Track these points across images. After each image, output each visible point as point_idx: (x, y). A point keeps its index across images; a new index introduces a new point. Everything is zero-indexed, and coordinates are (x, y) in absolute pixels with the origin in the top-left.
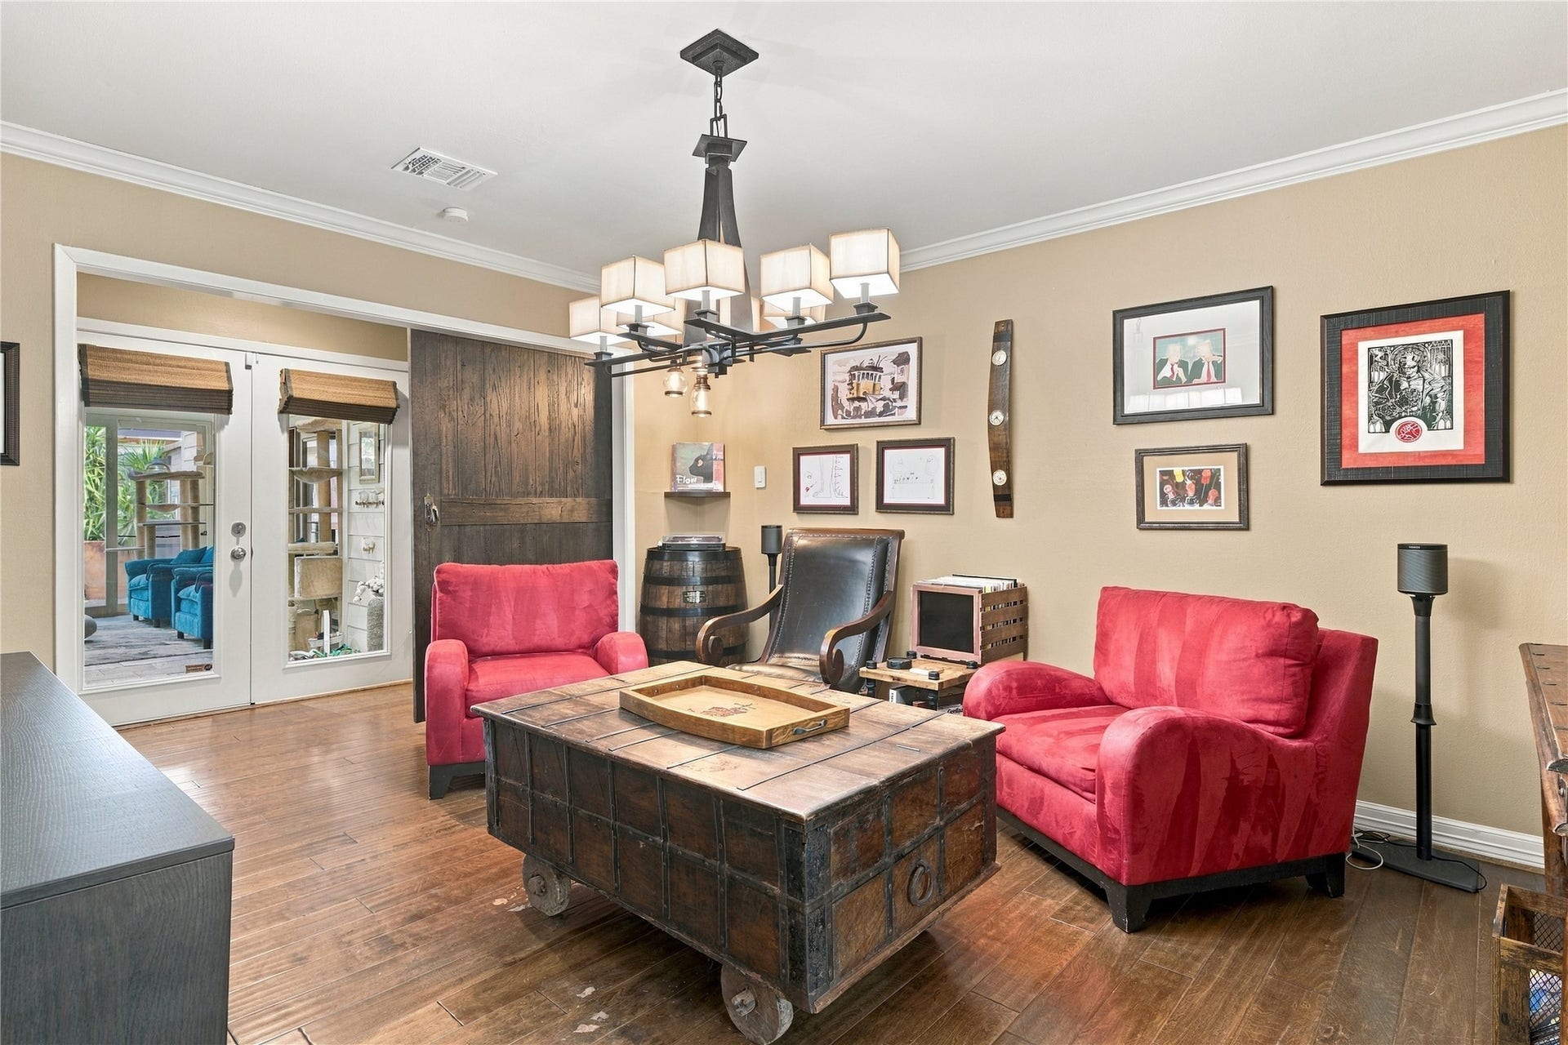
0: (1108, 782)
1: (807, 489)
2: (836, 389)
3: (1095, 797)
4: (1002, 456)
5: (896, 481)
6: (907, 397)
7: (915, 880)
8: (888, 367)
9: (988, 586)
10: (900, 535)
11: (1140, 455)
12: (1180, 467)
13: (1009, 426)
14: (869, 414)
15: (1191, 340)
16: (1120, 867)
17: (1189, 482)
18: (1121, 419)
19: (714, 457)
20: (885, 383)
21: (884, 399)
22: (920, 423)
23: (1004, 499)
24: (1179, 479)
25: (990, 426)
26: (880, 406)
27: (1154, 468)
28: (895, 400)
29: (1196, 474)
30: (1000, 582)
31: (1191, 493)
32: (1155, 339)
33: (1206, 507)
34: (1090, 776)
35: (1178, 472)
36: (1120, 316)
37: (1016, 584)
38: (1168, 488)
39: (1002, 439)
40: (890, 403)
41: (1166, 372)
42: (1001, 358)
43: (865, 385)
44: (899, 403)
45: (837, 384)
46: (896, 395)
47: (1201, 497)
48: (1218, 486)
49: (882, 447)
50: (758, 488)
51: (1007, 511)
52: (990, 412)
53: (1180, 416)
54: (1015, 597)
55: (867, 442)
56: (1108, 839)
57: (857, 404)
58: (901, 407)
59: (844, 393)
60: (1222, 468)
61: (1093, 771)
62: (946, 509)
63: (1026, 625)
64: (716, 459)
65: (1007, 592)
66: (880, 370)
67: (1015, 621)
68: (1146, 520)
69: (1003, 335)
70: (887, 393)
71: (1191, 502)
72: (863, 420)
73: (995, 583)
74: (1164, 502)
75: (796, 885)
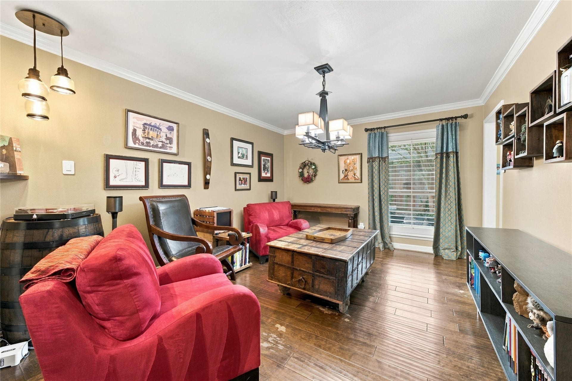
1: (115, 177)
2: (135, 131)
5: (168, 176)
6: (173, 144)
8: (164, 129)
10: (185, 196)
11: (236, 173)
13: (211, 161)
14: (153, 146)
15: (243, 149)
18: (233, 164)
19: (14, 149)
20: (163, 135)
21: (162, 142)
22: (178, 155)
23: (207, 184)
24: (242, 179)
25: (206, 161)
26: (160, 144)
27: (238, 176)
28: (167, 144)
29: (244, 179)
31: (243, 182)
32: (238, 147)
33: (245, 185)
36: (232, 140)
38: (240, 181)
39: (210, 165)
40: (165, 144)
41: (239, 155)
42: (208, 140)
43: (152, 134)
44: (169, 145)
45: (135, 128)
46: (168, 142)
48: (247, 181)
49: (162, 162)
50: (64, 174)
51: (207, 187)
53: (242, 165)
55: (154, 159)
57: (148, 140)
58: (170, 147)
59: (139, 133)
62: (188, 187)
64: (16, 151)
66: (161, 129)
69: (207, 133)
70: (164, 140)
71: (243, 184)
72: (151, 148)
74: (239, 184)
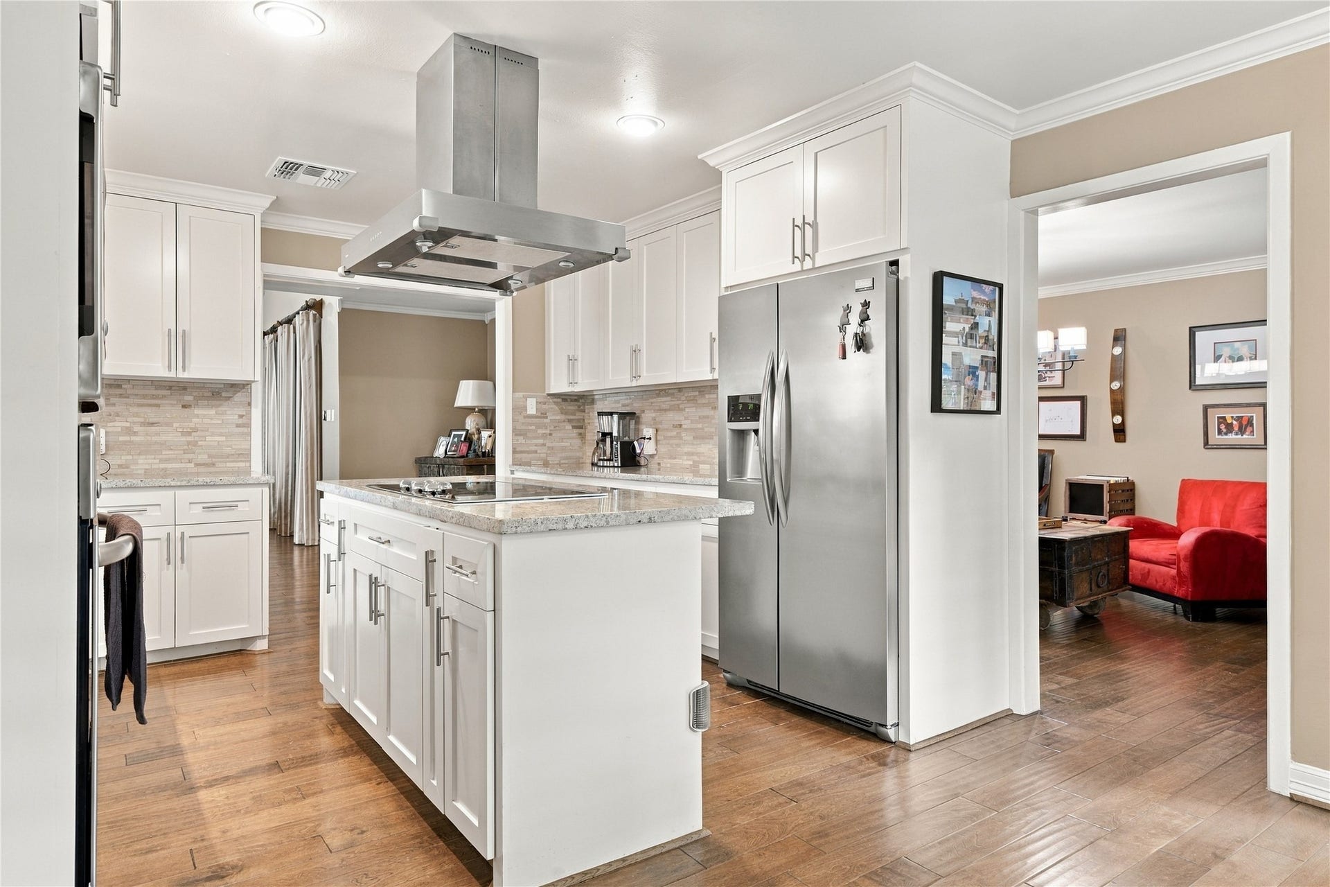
0: (1182, 557)
3: (1175, 567)
4: (1118, 406)
5: (1046, 421)
7: (1099, 579)
9: (1113, 480)
10: (1052, 452)
11: (1206, 408)
12: (1229, 415)
13: (1122, 390)
15: (1237, 345)
16: (1187, 594)
17: (1235, 422)
18: (1194, 388)
22: (1063, 387)
23: (1120, 432)
24: (1229, 421)
25: (1111, 390)
29: (1239, 419)
30: (1119, 479)
31: (1236, 429)
32: (1215, 343)
33: (1244, 436)
34: (1174, 557)
35: (1228, 416)
36: (1192, 331)
37: (1128, 480)
38: (1223, 427)
39: (1119, 397)
40: (1043, 374)
42: (1118, 351)
44: (1049, 375)
47: (1242, 431)
48: (1252, 425)
51: (1122, 437)
52: (1111, 381)
53: (1228, 386)
54: (1128, 488)
56: (1181, 584)
58: (1051, 377)
60: (1254, 415)
61: (1175, 555)
62: (1082, 436)
63: (1134, 503)
65: (1124, 483)
67: (1127, 500)
68: (1209, 444)
69: (1119, 337)
71: (1237, 434)
73: (1117, 479)
74: (1220, 432)
75: (1062, 566)
